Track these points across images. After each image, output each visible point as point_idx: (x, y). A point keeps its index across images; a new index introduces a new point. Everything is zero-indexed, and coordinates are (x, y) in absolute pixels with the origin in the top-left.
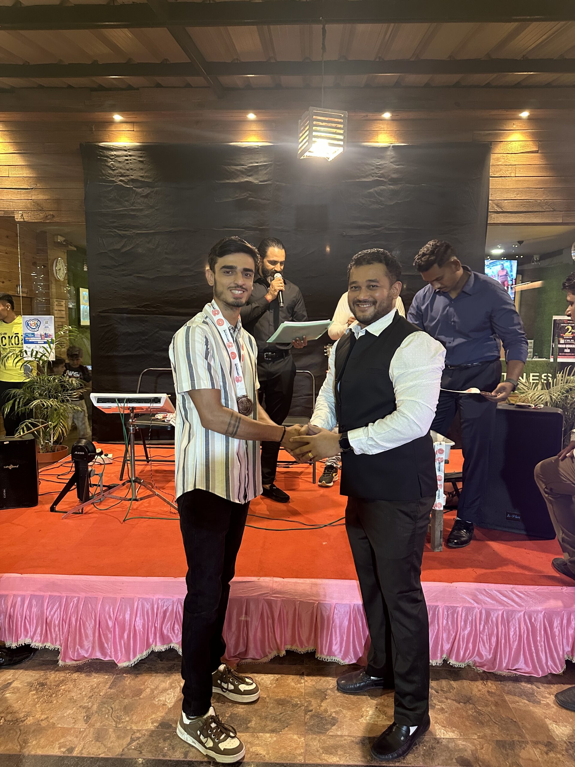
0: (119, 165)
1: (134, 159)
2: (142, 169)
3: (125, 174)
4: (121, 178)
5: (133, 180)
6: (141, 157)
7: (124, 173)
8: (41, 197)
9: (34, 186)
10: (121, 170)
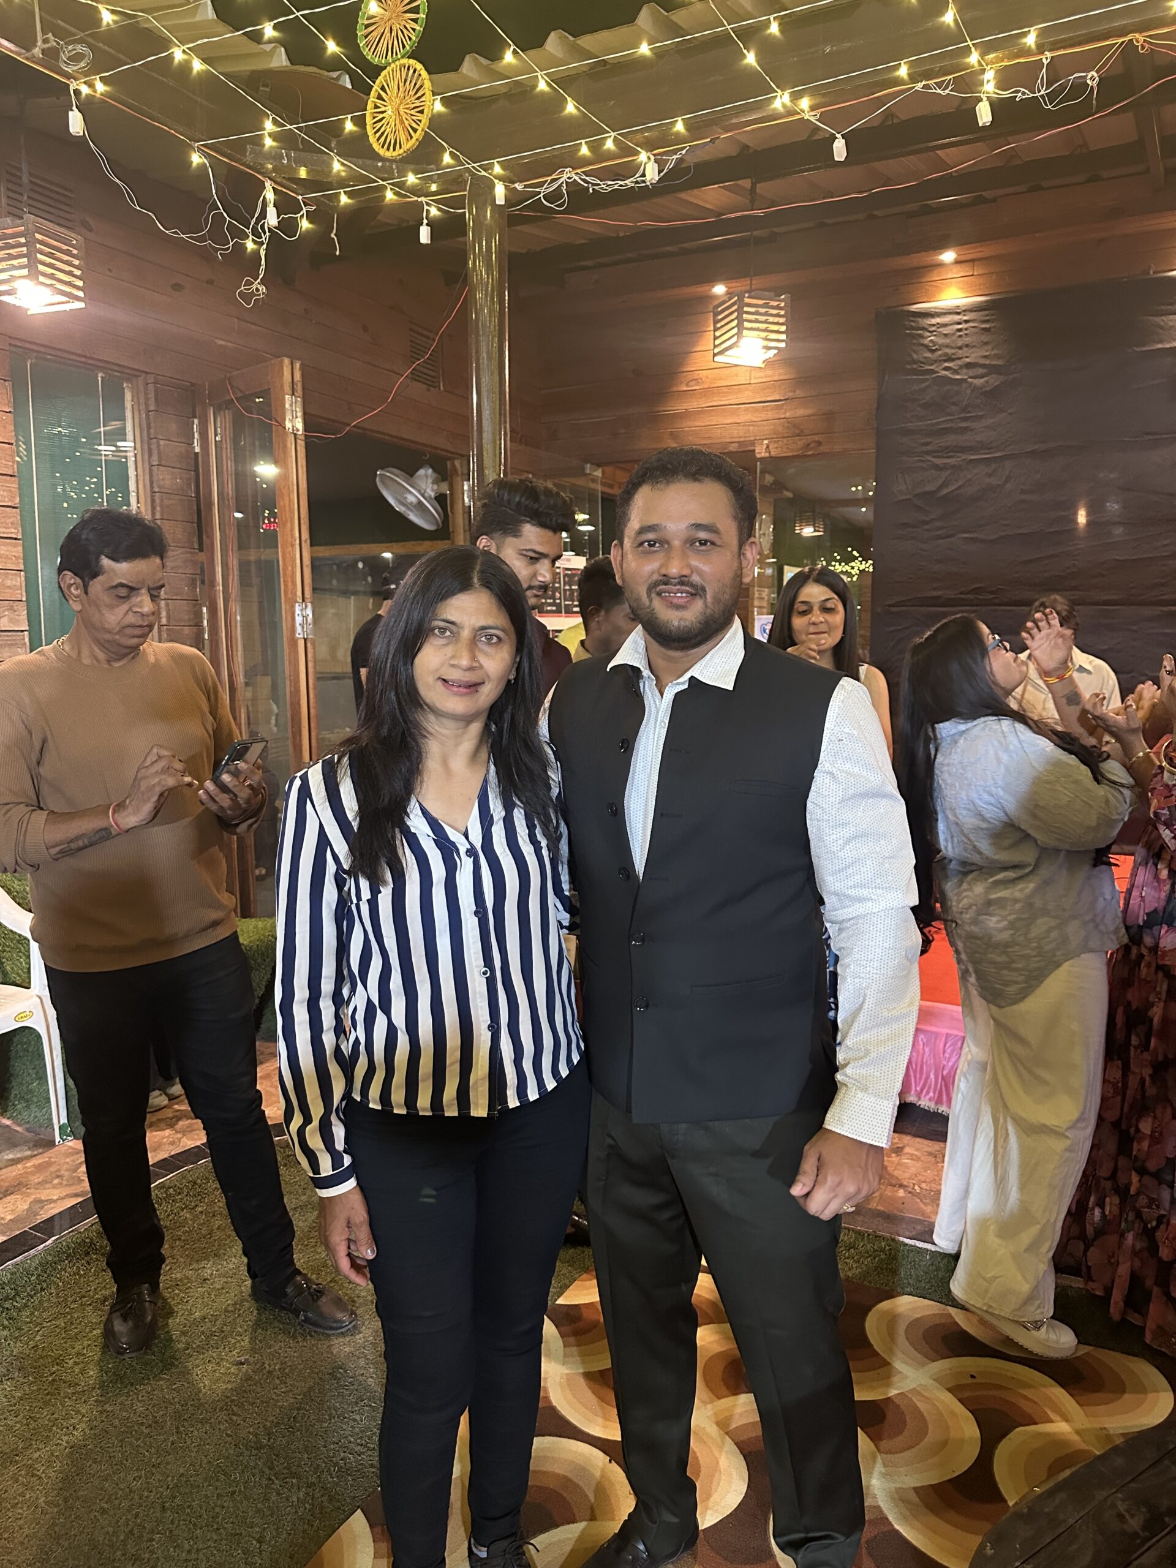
0: (944, 341)
1: (974, 327)
2: (986, 343)
3: (954, 357)
4: (947, 364)
5: (969, 366)
6: (987, 321)
7: (953, 354)
8: (801, 412)
9: (792, 394)
10: (947, 351)
